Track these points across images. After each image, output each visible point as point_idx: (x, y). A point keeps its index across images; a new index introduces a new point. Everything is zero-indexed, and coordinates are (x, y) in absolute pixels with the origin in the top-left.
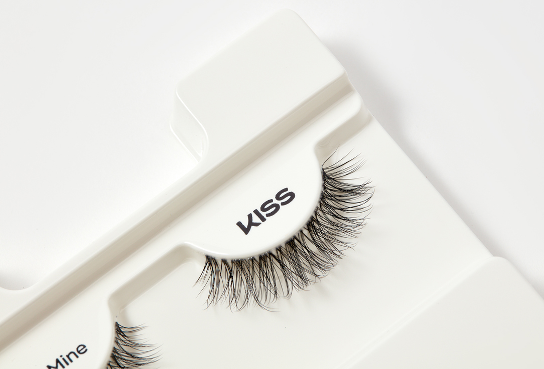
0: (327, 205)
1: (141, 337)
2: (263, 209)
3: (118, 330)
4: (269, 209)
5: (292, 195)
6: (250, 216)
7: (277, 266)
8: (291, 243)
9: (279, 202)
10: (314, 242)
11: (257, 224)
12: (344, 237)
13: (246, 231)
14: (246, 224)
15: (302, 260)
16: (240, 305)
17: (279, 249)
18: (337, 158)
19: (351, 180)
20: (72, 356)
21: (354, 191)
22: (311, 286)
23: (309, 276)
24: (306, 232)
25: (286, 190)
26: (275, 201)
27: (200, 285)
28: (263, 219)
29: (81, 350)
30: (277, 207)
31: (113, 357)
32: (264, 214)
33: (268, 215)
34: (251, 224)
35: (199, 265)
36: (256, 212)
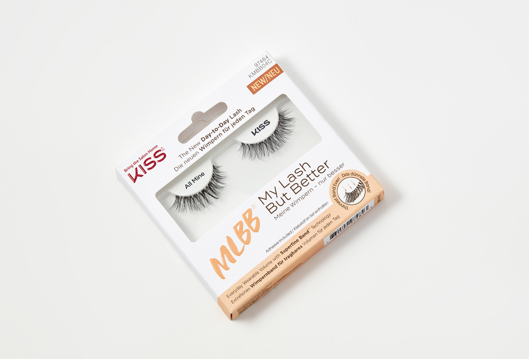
0: (280, 125)
1: (220, 169)
2: (259, 127)
3: (214, 167)
4: (262, 127)
5: (269, 122)
6: (255, 129)
7: (264, 145)
8: (269, 138)
9: (265, 125)
10: (277, 138)
11: (258, 132)
12: (286, 136)
13: (254, 134)
14: (254, 132)
15: (273, 143)
16: (253, 159)
17: (265, 140)
18: (283, 109)
19: (288, 116)
20: (200, 176)
21: (289, 120)
22: (276, 152)
23: (275, 149)
24: (274, 135)
25: (267, 120)
26: (264, 124)
27: (240, 152)
28: (260, 131)
29: (203, 174)
30: (264, 126)
31: (213, 176)
32: (260, 129)
34: (256, 132)
35: (239, 146)
36: (257, 128)
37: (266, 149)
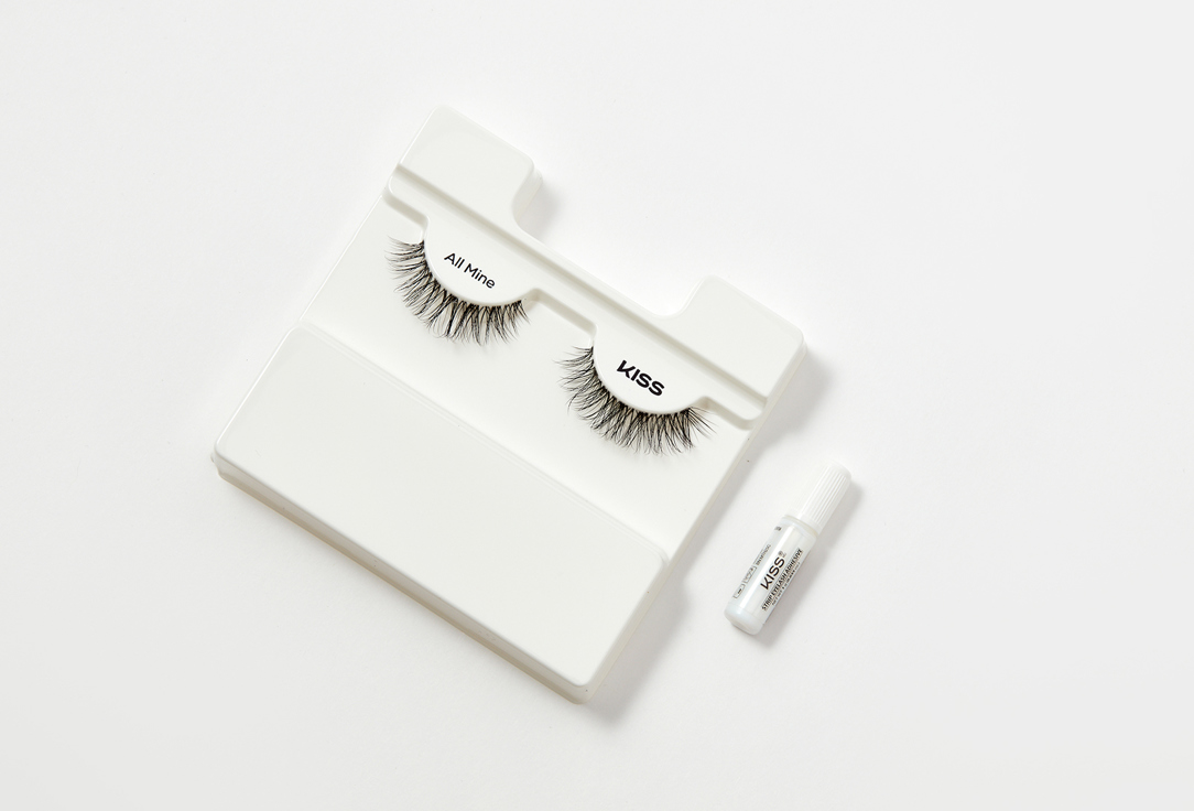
1: (520, 321)
2: (642, 375)
4: (643, 380)
5: (660, 393)
6: (633, 368)
7: (604, 401)
9: (651, 385)
11: (628, 376)
13: (620, 369)
14: (625, 367)
15: (616, 418)
20: (483, 279)
21: (686, 438)
22: (597, 433)
25: (663, 387)
26: (650, 383)
28: (633, 378)
29: (490, 284)
30: (646, 385)
31: (494, 308)
32: (638, 377)
33: (638, 381)
34: (627, 371)
35: (585, 345)
36: (638, 371)
37: (598, 408)
